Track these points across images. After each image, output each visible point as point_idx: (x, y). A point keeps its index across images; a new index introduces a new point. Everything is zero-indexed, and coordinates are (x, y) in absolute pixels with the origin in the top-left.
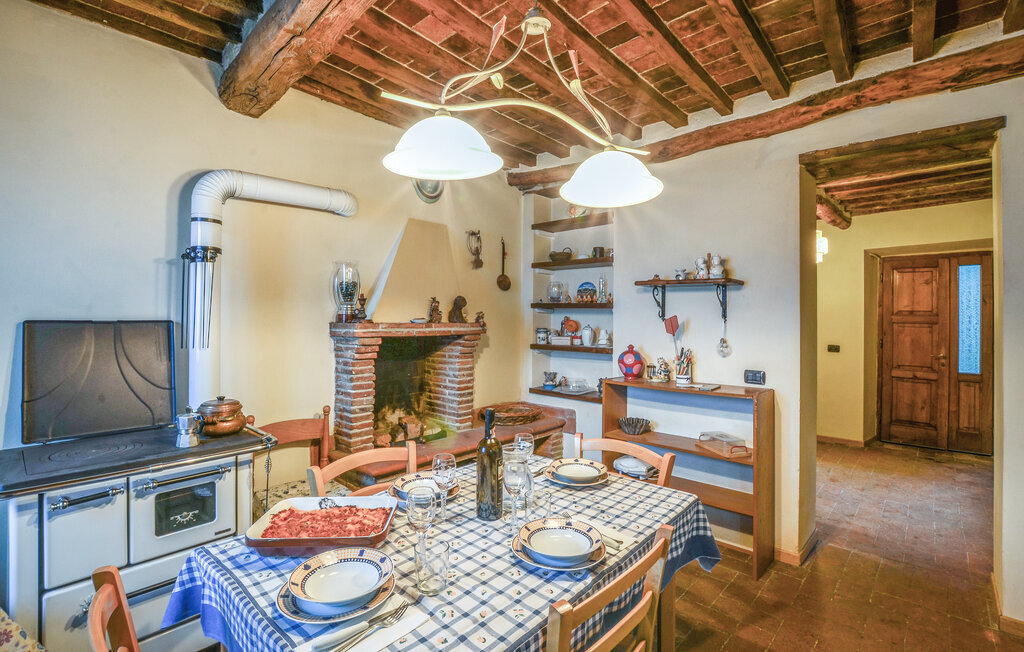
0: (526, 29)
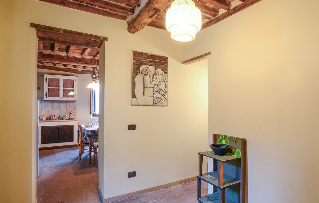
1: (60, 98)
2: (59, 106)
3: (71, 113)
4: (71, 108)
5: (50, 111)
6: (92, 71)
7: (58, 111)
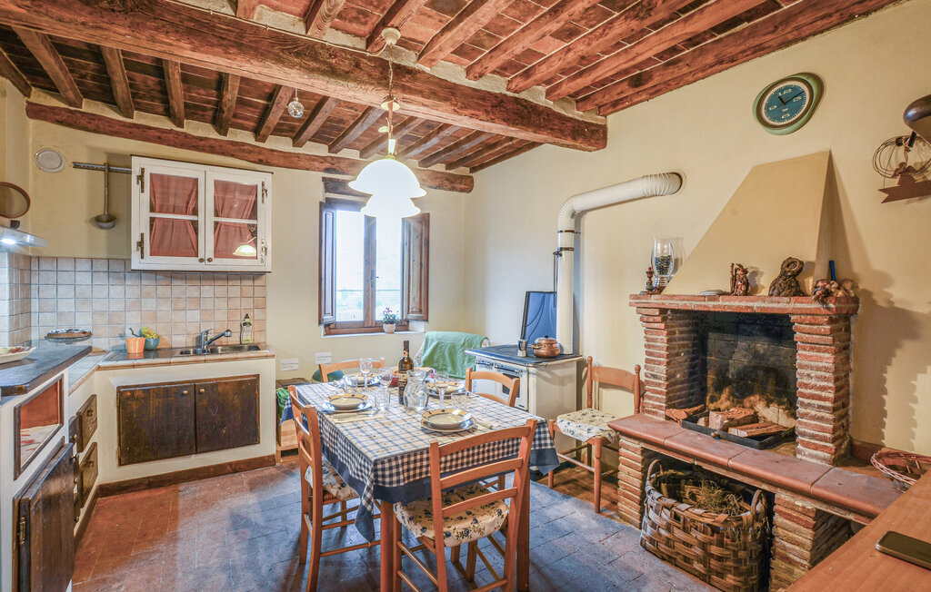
1: (201, 260)
2: (197, 294)
3: (247, 320)
4: (247, 303)
5: (160, 314)
6: (324, 158)
7: (194, 315)
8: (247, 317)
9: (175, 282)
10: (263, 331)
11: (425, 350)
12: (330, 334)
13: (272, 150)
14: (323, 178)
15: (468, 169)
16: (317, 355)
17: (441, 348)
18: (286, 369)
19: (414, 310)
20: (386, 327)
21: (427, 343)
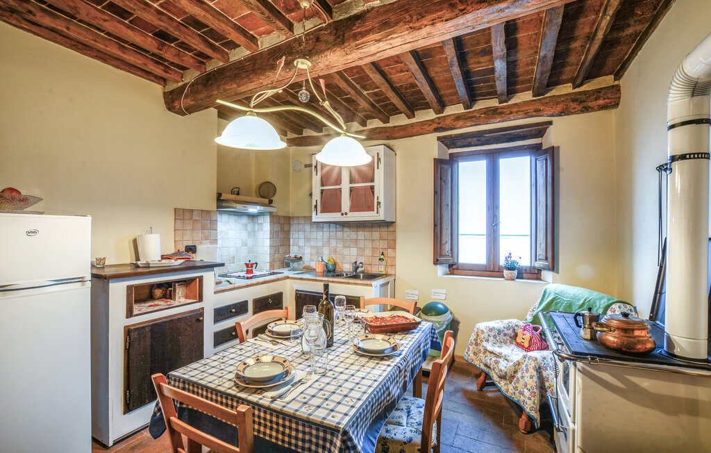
0: (297, 64)
1: (342, 214)
3: (382, 257)
4: (383, 244)
6: (432, 121)
7: (354, 251)
8: (383, 254)
9: (346, 229)
10: (393, 266)
11: (541, 303)
12: (453, 274)
13: (394, 127)
14: (438, 137)
15: (612, 77)
16: (434, 290)
17: (556, 304)
18: (409, 298)
19: (541, 257)
20: (506, 272)
21: (544, 295)
